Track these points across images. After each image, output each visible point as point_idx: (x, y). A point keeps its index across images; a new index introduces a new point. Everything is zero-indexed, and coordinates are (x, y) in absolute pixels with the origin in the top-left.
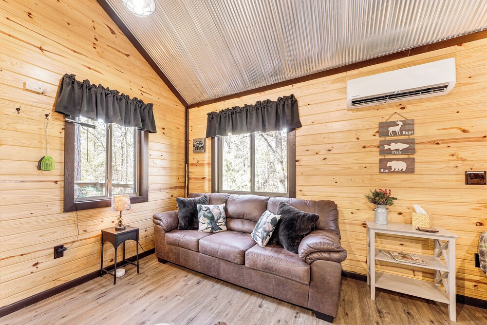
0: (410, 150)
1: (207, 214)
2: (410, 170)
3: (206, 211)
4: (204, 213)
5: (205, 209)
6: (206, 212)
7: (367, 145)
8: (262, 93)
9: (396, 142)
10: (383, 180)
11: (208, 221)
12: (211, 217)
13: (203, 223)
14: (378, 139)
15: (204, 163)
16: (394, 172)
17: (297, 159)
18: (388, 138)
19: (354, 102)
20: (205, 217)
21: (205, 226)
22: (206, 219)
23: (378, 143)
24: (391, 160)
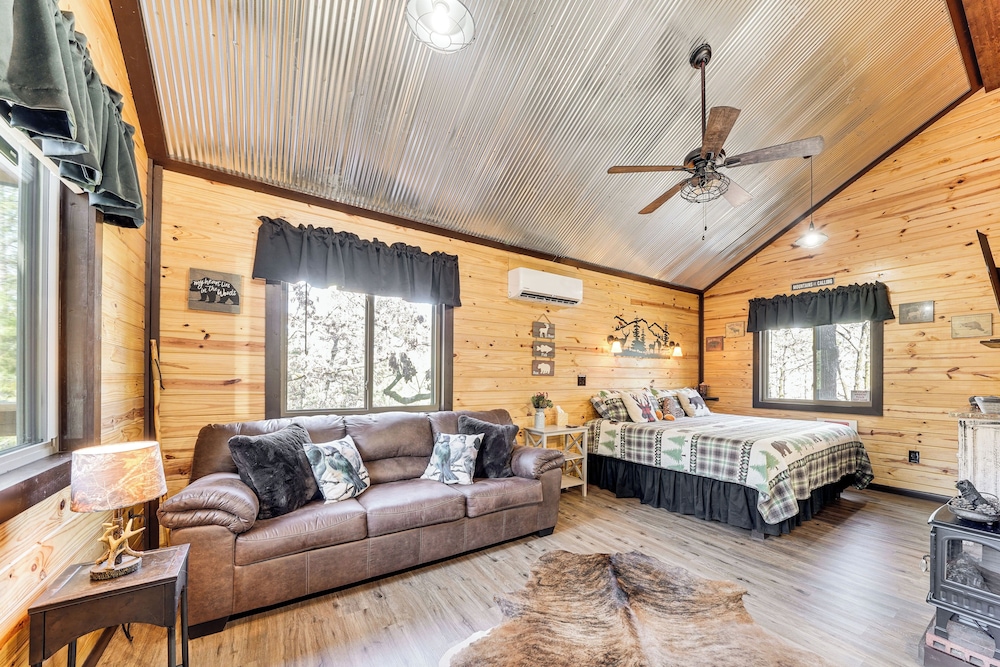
0: (551, 354)
1: (336, 461)
2: (552, 374)
3: (332, 455)
4: (332, 461)
5: (329, 452)
6: (333, 458)
7: (524, 344)
8: (401, 229)
9: (545, 344)
10: (535, 383)
11: (345, 475)
12: (347, 467)
13: (332, 484)
14: (531, 338)
15: (233, 343)
16: (543, 375)
17: (455, 352)
18: (539, 339)
19: (524, 294)
20: (336, 468)
21: (343, 486)
22: (339, 472)
23: (531, 344)
24: (541, 362)
